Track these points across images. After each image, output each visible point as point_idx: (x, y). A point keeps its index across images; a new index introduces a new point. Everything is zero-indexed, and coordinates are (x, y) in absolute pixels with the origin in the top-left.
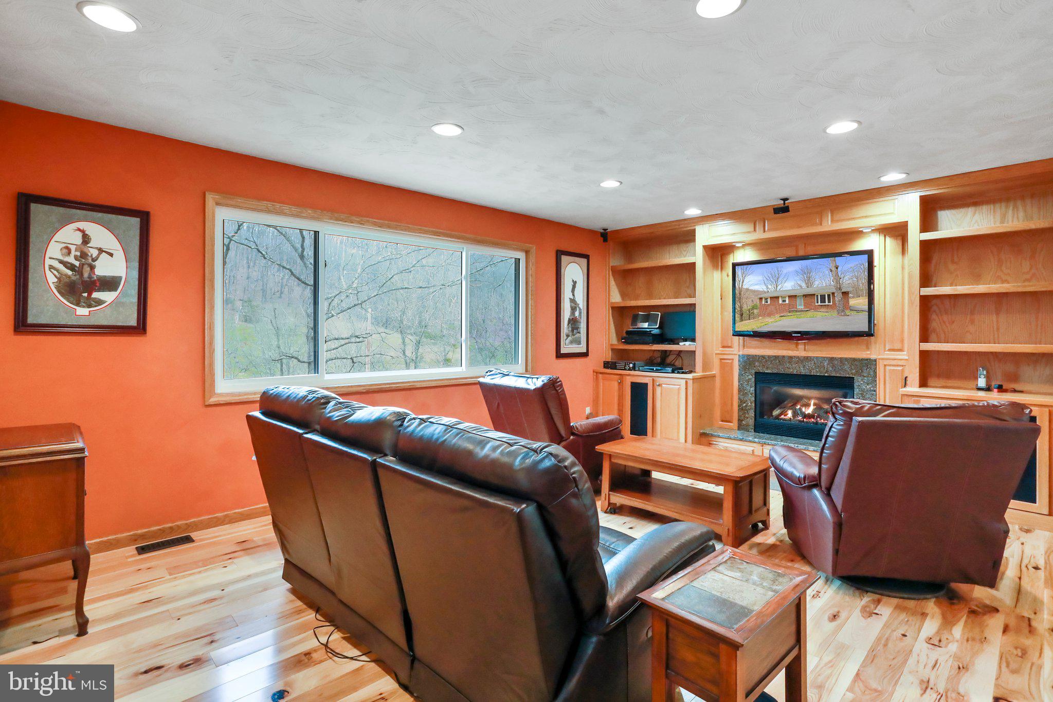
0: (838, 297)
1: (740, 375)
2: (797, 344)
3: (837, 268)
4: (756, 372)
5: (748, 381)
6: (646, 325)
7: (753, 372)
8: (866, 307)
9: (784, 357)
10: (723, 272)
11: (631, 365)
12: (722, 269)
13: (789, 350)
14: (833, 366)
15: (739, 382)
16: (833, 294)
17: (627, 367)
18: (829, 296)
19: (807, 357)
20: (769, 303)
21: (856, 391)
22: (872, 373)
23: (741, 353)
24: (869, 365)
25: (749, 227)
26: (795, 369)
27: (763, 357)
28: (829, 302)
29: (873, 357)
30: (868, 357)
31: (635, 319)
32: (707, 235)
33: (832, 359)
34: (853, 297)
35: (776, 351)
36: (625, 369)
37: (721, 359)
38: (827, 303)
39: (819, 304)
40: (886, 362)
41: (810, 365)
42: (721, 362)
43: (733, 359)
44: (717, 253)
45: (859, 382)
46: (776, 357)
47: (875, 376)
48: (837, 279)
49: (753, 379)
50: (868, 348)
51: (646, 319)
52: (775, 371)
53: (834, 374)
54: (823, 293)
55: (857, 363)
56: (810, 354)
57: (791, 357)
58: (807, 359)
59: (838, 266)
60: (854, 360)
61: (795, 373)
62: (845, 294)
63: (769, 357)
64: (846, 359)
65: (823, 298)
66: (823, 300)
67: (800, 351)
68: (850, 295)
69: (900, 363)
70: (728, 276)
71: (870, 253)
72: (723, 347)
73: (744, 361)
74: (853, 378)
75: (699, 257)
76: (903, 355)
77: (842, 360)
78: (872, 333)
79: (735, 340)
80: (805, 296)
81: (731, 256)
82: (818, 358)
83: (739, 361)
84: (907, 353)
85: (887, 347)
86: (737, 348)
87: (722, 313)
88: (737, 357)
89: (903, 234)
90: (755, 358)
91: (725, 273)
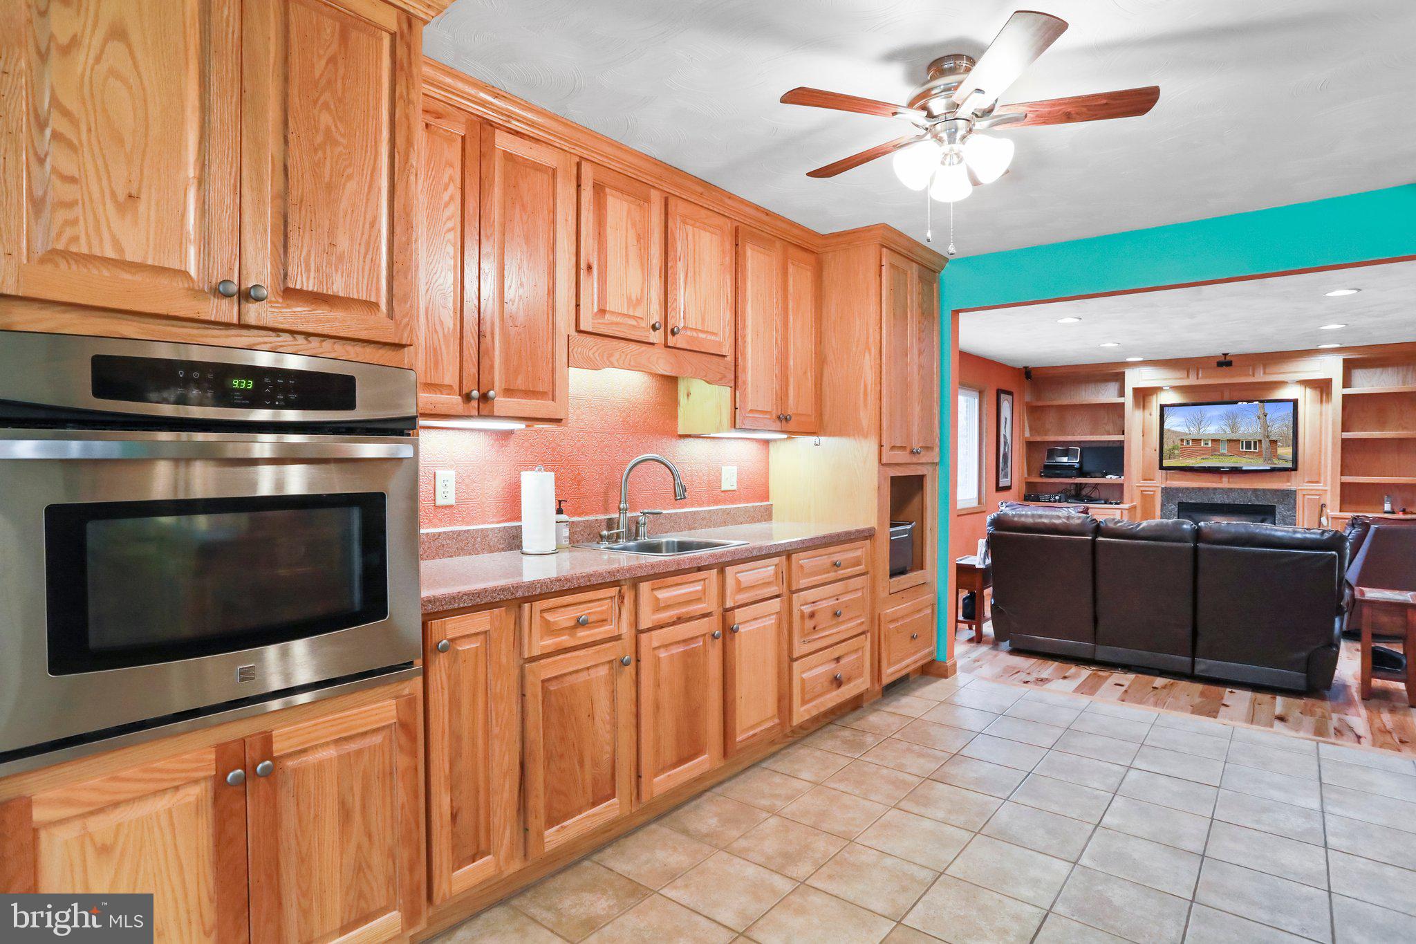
0: (1265, 444)
1: (1163, 505)
2: (1221, 478)
3: (1266, 416)
4: (1179, 503)
5: (1172, 510)
6: (1065, 459)
7: (1177, 502)
9: (1208, 488)
10: (1146, 410)
11: (1057, 498)
12: (1144, 408)
13: (1213, 482)
14: (1257, 496)
15: (1162, 511)
16: (1260, 441)
17: (1052, 500)
18: (1255, 442)
19: (1231, 489)
20: (1190, 444)
21: (1278, 517)
22: (1292, 502)
23: (1163, 486)
24: (1289, 495)
25: (1184, 374)
26: (1218, 499)
27: (1187, 489)
29: (1293, 488)
30: (1288, 488)
31: (1051, 453)
32: (1136, 378)
33: (1255, 490)
34: (1283, 446)
35: (1200, 483)
36: (1050, 501)
37: (1138, 491)
38: (1252, 450)
39: (1245, 450)
40: (1305, 492)
41: (1235, 495)
42: (1142, 494)
43: (1155, 491)
44: (1143, 395)
45: (1280, 509)
46: (1200, 489)
47: (1295, 505)
48: (1265, 426)
49: (1177, 509)
50: (1288, 481)
51: (1066, 453)
52: (1199, 501)
53: (1257, 503)
54: (1248, 439)
55: (1278, 493)
56: (1233, 486)
57: (1215, 489)
59: (1267, 414)
60: (1276, 491)
61: (1219, 502)
62: (1274, 442)
63: (1193, 489)
64: (1269, 490)
65: (1248, 443)
66: (1248, 446)
67: (1225, 483)
69: (1318, 493)
70: (1150, 415)
71: (1295, 403)
72: (1145, 480)
73: (1167, 492)
74: (1275, 506)
75: (1128, 400)
76: (1320, 486)
77: (1264, 490)
78: (1295, 468)
79: (1159, 474)
80: (1230, 441)
81: (1155, 397)
82: (1242, 489)
83: (1162, 492)
84: (1325, 484)
85: (1306, 480)
86: (1160, 481)
87: (1143, 449)
88: (1160, 489)
89: (1322, 387)
90: (1178, 490)
91: (1147, 412)
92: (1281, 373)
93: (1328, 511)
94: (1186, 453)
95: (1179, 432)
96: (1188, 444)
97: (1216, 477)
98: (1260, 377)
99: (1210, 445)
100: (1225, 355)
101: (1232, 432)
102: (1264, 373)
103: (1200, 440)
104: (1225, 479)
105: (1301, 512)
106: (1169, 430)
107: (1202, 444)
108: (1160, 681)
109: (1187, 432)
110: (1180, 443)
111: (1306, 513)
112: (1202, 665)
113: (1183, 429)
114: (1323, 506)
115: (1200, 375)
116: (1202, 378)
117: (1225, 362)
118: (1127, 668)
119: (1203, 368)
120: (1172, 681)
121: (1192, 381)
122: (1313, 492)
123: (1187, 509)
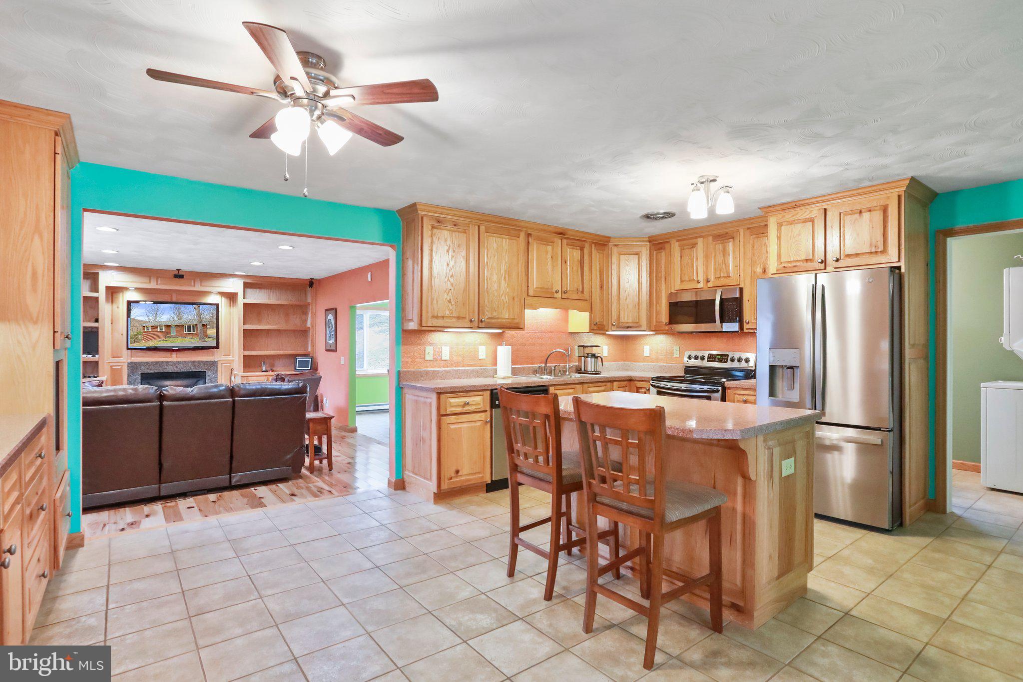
0: (200, 327)
1: (129, 376)
2: (171, 354)
4: (142, 374)
5: (135, 379)
7: (140, 373)
8: (215, 335)
9: (163, 362)
10: (114, 304)
12: (112, 302)
13: (166, 357)
14: (195, 366)
15: (128, 381)
16: (196, 325)
18: (193, 326)
19: (179, 362)
20: (150, 330)
21: (207, 378)
22: (215, 368)
23: (129, 361)
24: (214, 364)
25: (147, 280)
26: (170, 369)
27: (148, 363)
28: (194, 331)
29: (216, 360)
30: (213, 360)
32: (108, 279)
33: (193, 362)
34: (210, 328)
35: (156, 359)
37: (111, 366)
38: (192, 332)
39: (187, 332)
40: (222, 362)
41: (180, 366)
42: (113, 368)
43: (122, 366)
44: (113, 292)
45: (209, 374)
46: (157, 363)
47: (217, 370)
48: (199, 317)
49: (140, 378)
50: (213, 355)
52: (156, 371)
53: (195, 370)
54: (189, 324)
55: (207, 363)
56: (180, 360)
57: (168, 362)
58: (178, 362)
60: (206, 361)
61: (170, 371)
62: (205, 326)
63: (152, 362)
64: (202, 362)
65: (189, 327)
66: (189, 329)
67: (174, 357)
68: (208, 327)
69: (229, 362)
70: (118, 308)
71: (217, 305)
72: (113, 357)
73: (133, 367)
74: (206, 371)
75: (102, 294)
76: (230, 358)
77: (199, 362)
78: (217, 347)
79: (125, 352)
80: (177, 326)
81: (121, 294)
82: (185, 362)
83: (128, 366)
84: (233, 357)
85: (223, 355)
86: (126, 358)
87: (112, 333)
88: (126, 364)
89: (232, 297)
90: (141, 364)
91: (115, 306)
92: (208, 286)
93: (235, 372)
94: (147, 336)
95: (142, 321)
96: (148, 330)
97: (168, 354)
98: (198, 288)
99: (164, 330)
100: (178, 270)
101: (179, 319)
102: (201, 285)
103: (157, 327)
104: (174, 355)
105: (220, 374)
106: (134, 319)
107: (159, 330)
108: (212, 497)
109: (147, 320)
110: (142, 328)
111: (223, 375)
112: (237, 477)
113: (144, 318)
114: (232, 370)
115: (159, 282)
116: (160, 284)
117: (179, 275)
118: (184, 495)
119: (160, 277)
120: (218, 494)
121: (153, 285)
122: (226, 362)
123: (147, 378)
